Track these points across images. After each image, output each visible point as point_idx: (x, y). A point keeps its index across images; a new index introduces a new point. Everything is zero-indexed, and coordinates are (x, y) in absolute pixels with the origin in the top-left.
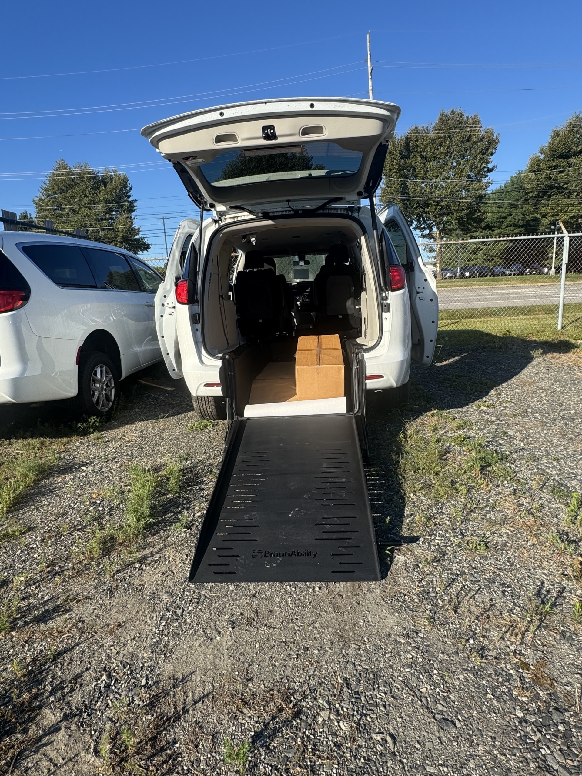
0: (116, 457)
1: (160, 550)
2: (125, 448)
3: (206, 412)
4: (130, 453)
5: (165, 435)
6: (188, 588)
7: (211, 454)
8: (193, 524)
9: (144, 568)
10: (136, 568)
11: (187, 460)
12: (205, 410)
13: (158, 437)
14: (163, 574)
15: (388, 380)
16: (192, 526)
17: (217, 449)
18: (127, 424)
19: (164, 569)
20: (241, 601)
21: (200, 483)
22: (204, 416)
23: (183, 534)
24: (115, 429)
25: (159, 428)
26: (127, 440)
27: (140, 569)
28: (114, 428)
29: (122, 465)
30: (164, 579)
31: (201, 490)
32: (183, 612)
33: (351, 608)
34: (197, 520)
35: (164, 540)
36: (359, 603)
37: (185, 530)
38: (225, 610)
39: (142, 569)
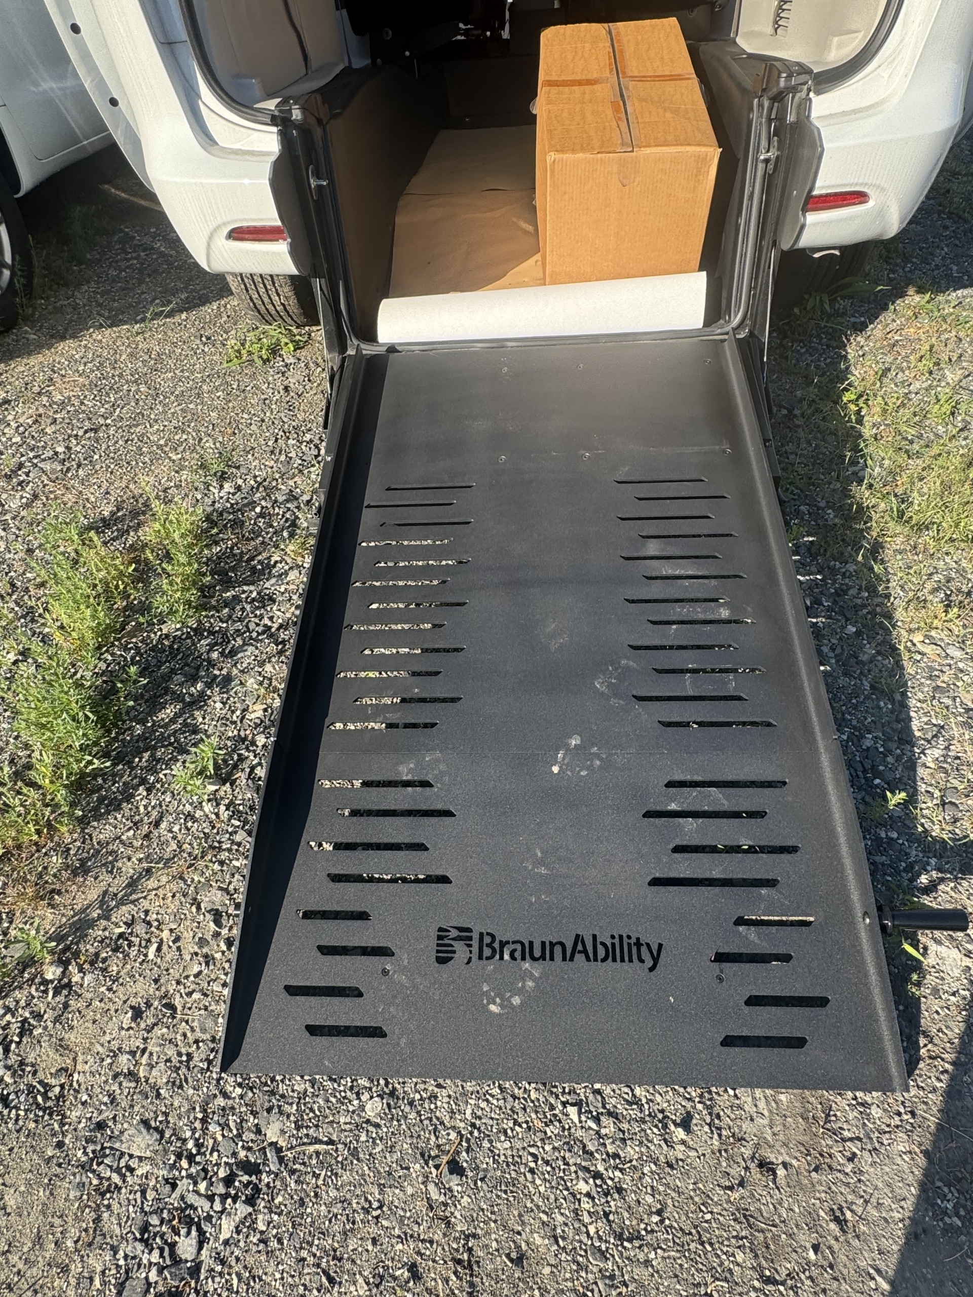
0: (21, 466)
1: (133, 884)
2: (48, 430)
3: (270, 307)
4: (60, 449)
5: (164, 380)
6: (221, 1101)
7: (293, 455)
8: (242, 759)
9: (76, 978)
10: (45, 982)
11: (223, 477)
12: (266, 300)
13: (143, 388)
14: (137, 1014)
15: (881, 213)
16: (235, 766)
17: (308, 437)
18: (63, 338)
19: (142, 989)
21: (262, 572)
23: (208, 808)
24: (30, 354)
25: (149, 352)
26: (58, 397)
27: (64, 986)
28: (28, 350)
29: (35, 496)
31: (266, 600)
34: (253, 743)
35: (147, 836)
37: (212, 788)
39: (69, 985)
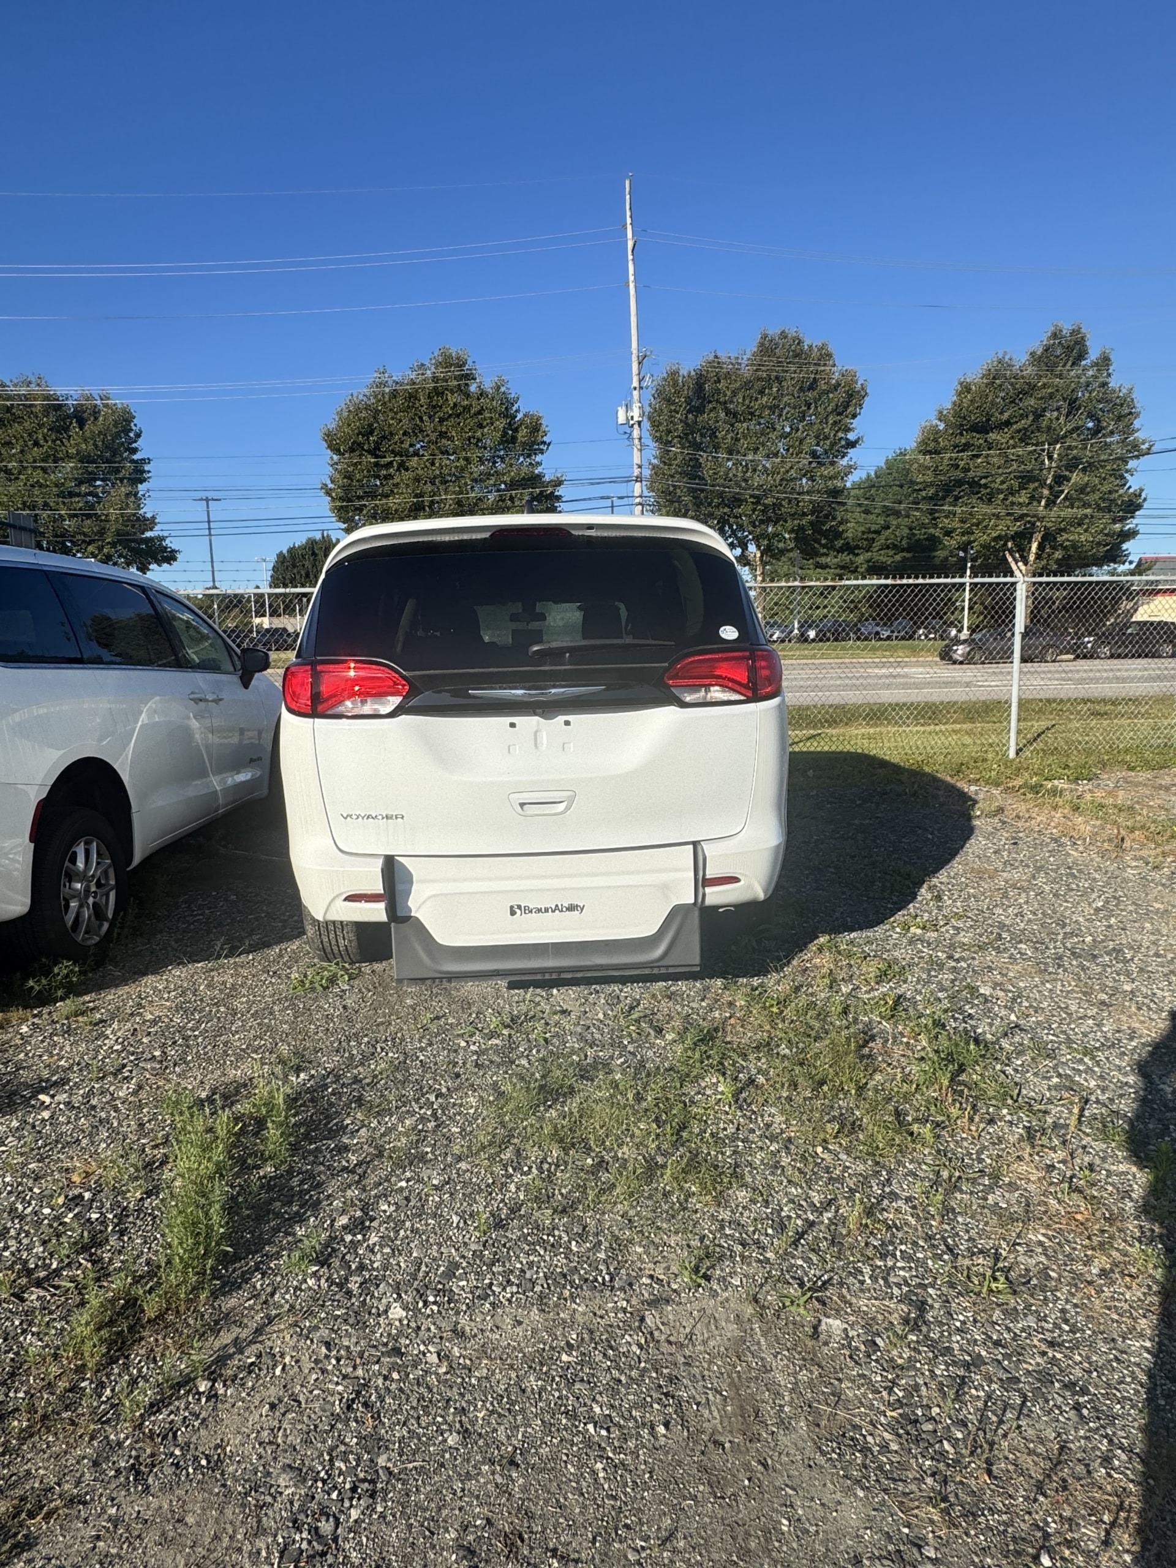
0: (124, 1066)
1: (259, 1331)
2: (145, 1040)
3: (335, 948)
4: (157, 1053)
5: (239, 1004)
7: (355, 1052)
8: (334, 1250)
9: (221, 1391)
10: (199, 1393)
11: (298, 1070)
12: (333, 942)
13: (222, 1009)
14: (273, 1406)
15: (749, 887)
16: (330, 1255)
17: (366, 1039)
18: (145, 974)
19: (273, 1392)
20: (482, 1480)
21: (338, 1131)
22: (330, 956)
23: (311, 1282)
24: (117, 986)
25: (224, 983)
26: (149, 1017)
27: (212, 1396)
28: (116, 983)
29: (140, 1087)
30: (276, 1423)
31: (344, 1149)
32: (337, 1528)
33: (749, 1480)
34: (343, 1240)
35: (265, 1302)
36: (765, 1466)
37: (315, 1268)
38: (445, 1512)
39: (216, 1396)
